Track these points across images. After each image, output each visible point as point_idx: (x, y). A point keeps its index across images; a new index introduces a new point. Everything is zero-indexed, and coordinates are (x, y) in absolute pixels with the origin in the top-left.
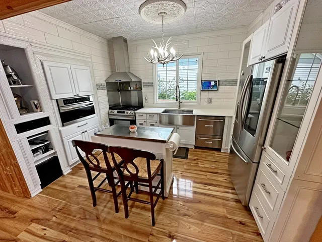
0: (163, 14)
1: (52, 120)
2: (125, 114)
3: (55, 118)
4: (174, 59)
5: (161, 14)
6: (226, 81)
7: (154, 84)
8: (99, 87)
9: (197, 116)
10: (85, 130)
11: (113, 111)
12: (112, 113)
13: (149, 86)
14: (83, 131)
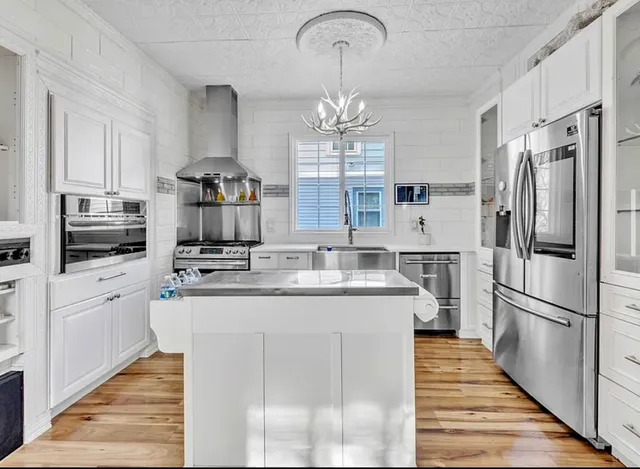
0: (344, 45)
1: (37, 250)
2: (224, 255)
3: (46, 248)
4: (368, 123)
5: (338, 45)
6: (441, 186)
7: (292, 190)
8: (161, 185)
9: (401, 253)
10: (114, 293)
11: (187, 249)
12: (184, 255)
13: (277, 194)
14: (109, 295)
